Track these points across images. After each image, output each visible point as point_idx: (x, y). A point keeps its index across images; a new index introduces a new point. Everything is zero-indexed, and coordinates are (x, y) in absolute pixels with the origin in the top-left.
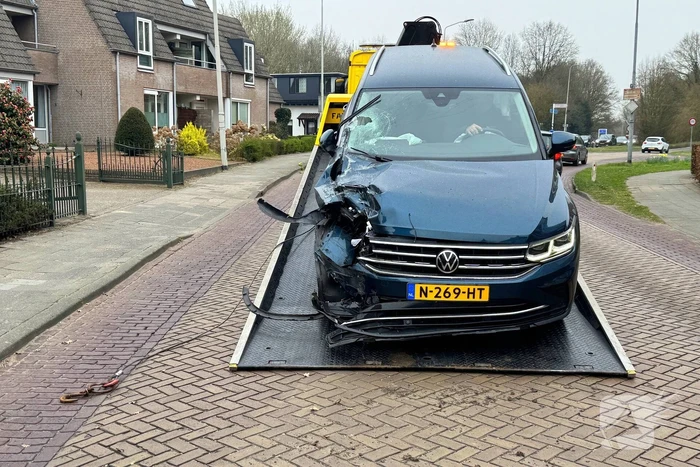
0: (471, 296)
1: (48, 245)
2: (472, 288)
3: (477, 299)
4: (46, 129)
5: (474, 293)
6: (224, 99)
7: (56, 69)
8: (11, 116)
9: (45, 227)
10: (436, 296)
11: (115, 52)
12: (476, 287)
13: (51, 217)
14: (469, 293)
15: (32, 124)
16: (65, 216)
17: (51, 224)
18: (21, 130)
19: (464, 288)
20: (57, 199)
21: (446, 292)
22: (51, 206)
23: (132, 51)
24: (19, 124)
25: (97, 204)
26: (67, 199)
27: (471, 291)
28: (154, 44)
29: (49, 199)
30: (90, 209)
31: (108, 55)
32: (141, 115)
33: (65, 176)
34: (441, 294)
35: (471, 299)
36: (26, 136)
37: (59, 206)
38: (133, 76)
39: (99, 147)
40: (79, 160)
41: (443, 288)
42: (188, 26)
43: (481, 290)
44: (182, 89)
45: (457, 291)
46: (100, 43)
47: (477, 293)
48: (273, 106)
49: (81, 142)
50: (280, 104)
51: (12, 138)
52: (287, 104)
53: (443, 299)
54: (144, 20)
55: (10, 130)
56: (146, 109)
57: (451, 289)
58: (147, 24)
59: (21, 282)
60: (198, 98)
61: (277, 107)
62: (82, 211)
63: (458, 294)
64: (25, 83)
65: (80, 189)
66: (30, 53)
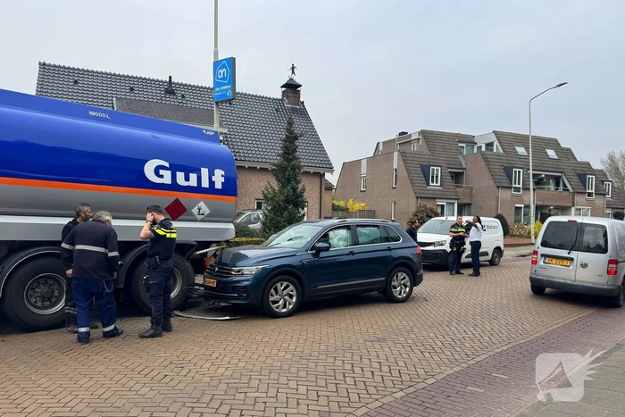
7: (471, 196)
11: (498, 187)
23: (509, 185)
28: (523, 181)
31: (495, 188)
32: (503, 217)
38: (509, 198)
42: (550, 169)
44: (540, 203)
46: (492, 183)
54: (518, 170)
58: (519, 172)
60: (552, 207)
64: (454, 204)
66: (458, 189)
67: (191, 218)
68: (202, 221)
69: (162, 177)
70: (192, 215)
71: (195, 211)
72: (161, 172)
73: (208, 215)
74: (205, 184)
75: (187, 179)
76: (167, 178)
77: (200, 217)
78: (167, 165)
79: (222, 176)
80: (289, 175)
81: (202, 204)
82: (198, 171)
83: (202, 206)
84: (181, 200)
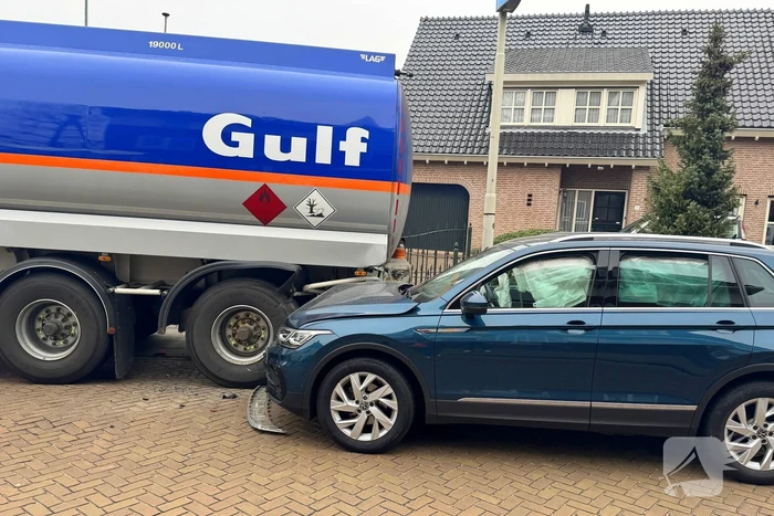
67: (298, 222)
68: (320, 228)
69: (236, 144)
70: (299, 216)
71: (303, 208)
72: (235, 136)
73: (331, 218)
74: (324, 156)
75: (286, 147)
76: (245, 146)
77: (315, 221)
78: (248, 122)
79: (363, 140)
80: (699, 141)
81: (316, 196)
82: (309, 132)
83: (317, 198)
84: (272, 186)
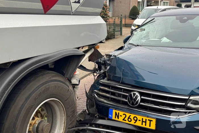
0: (144, 123)
1: (114, 42)
2: (144, 118)
3: (147, 126)
4: (111, 13)
5: (146, 122)
6: (161, 1)
8: (103, 9)
9: (113, 38)
10: (124, 120)
12: (147, 119)
13: (114, 36)
14: (143, 122)
15: (108, 11)
16: (117, 36)
17: (114, 38)
18: (106, 13)
19: (140, 118)
20: (116, 31)
21: (129, 118)
22: (114, 33)
24: (105, 11)
25: (124, 33)
26: (118, 31)
27: (144, 120)
29: (114, 31)
30: (123, 34)
32: (137, 8)
33: (118, 26)
34: (126, 119)
35: (144, 126)
36: (106, 15)
37: (116, 33)
39: (125, 17)
40: (121, 21)
41: (128, 115)
43: (150, 121)
45: (135, 119)
47: (148, 122)
48: (176, 3)
49: (122, 16)
50: (178, 2)
51: (104, 15)
52: (181, 2)
53: (127, 122)
55: (103, 13)
56: (138, 6)
57: (132, 116)
59: (109, 50)
60: (153, 2)
61: (178, 3)
62: (121, 35)
63: (136, 121)
65: (121, 28)
